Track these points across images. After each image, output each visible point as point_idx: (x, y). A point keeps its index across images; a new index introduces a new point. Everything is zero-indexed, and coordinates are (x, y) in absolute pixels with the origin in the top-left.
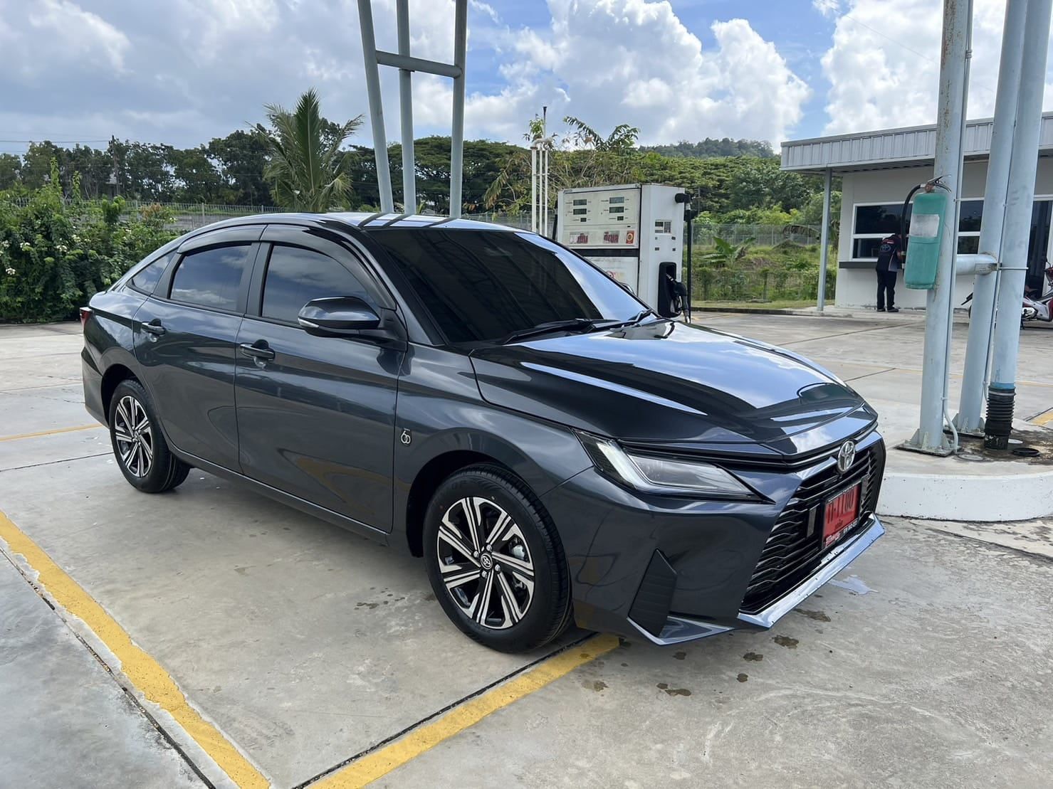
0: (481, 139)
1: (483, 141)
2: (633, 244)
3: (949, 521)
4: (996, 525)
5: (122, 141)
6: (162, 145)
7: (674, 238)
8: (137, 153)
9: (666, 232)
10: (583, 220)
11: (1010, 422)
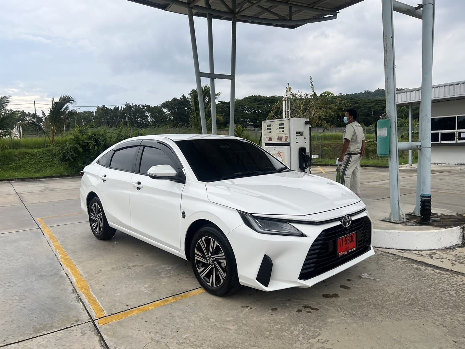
0: (273, 95)
1: (274, 96)
2: (287, 141)
3: (394, 249)
4: (414, 251)
5: (131, 104)
6: (146, 105)
7: (305, 138)
8: (136, 109)
9: (301, 136)
10: (270, 132)
11: (430, 210)
